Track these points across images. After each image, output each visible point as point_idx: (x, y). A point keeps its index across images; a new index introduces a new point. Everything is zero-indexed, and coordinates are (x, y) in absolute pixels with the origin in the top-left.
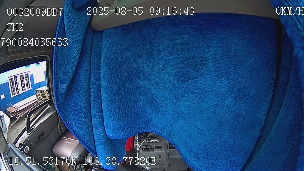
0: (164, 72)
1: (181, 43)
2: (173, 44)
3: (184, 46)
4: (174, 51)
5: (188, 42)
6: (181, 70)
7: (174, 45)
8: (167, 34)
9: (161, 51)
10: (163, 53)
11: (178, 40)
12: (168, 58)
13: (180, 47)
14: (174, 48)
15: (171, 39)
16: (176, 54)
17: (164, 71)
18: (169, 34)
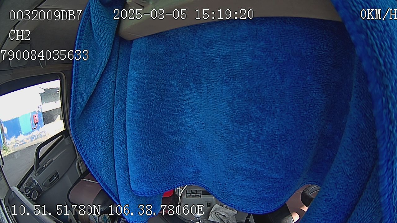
0: (215, 109)
1: (240, 67)
2: (229, 69)
3: (244, 71)
4: (229, 79)
5: (251, 66)
6: (239, 107)
7: (229, 71)
8: (220, 54)
9: (212, 79)
10: (214, 81)
11: (237, 63)
12: (221, 88)
13: (238, 72)
14: (230, 75)
15: (226, 61)
16: (232, 83)
17: (213, 108)
18: (223, 54)
